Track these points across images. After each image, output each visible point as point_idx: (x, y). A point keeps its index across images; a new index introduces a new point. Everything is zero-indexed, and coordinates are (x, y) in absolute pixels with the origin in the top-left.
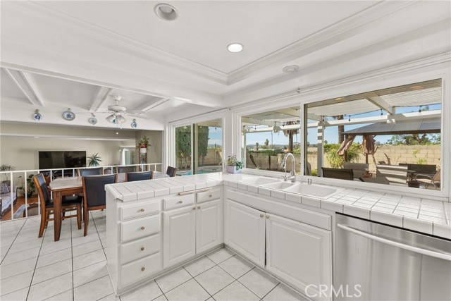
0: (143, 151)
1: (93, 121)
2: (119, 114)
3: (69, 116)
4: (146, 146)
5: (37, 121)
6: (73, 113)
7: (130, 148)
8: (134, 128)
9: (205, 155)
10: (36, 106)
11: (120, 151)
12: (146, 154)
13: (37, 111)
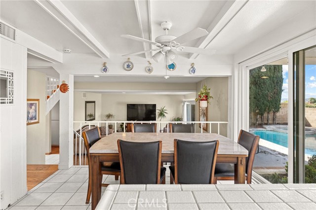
0: (204, 104)
1: (149, 70)
2: (168, 48)
3: (128, 66)
4: (207, 98)
5: (104, 73)
6: (132, 63)
7: (191, 101)
8: (192, 75)
9: (278, 111)
10: (104, 60)
11: (182, 104)
12: (207, 108)
13: (104, 64)
